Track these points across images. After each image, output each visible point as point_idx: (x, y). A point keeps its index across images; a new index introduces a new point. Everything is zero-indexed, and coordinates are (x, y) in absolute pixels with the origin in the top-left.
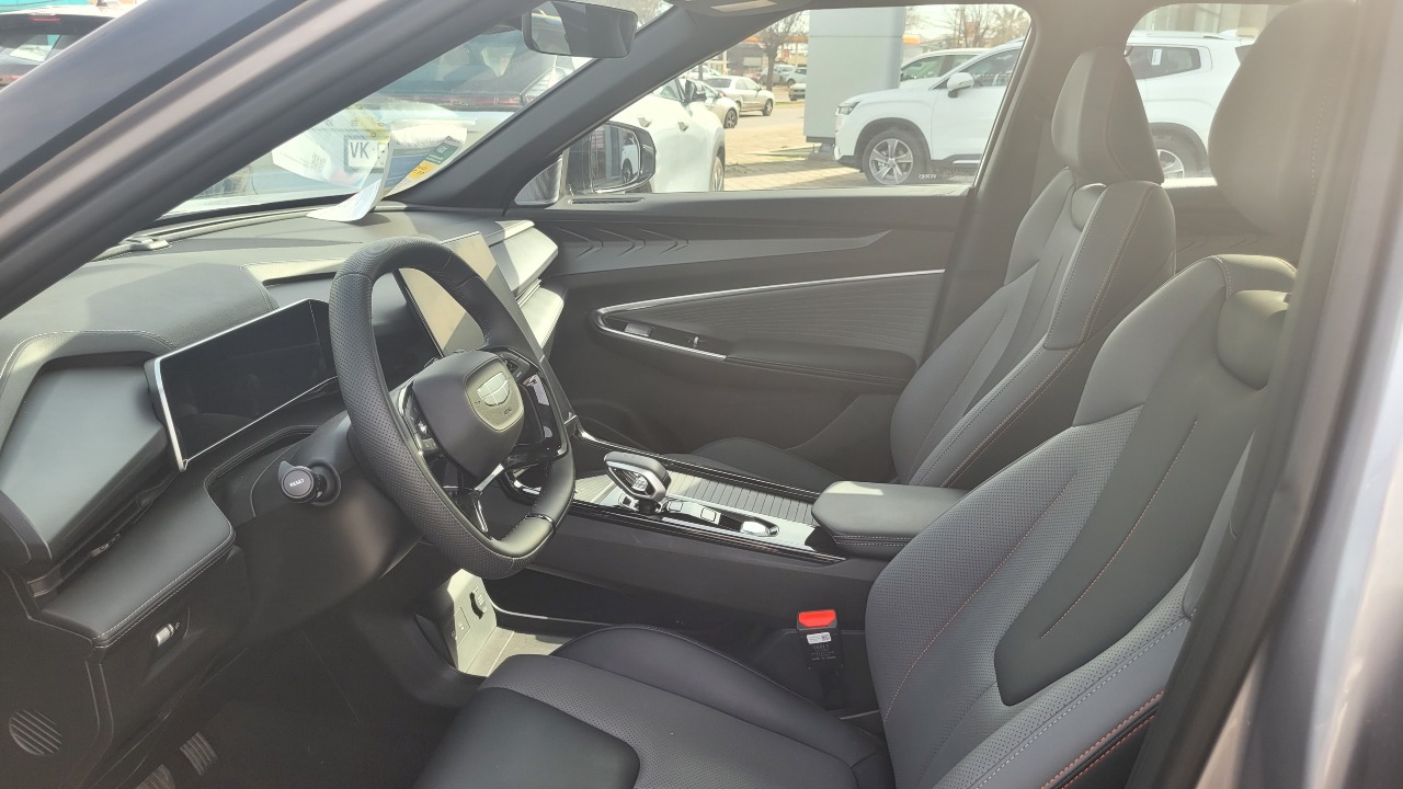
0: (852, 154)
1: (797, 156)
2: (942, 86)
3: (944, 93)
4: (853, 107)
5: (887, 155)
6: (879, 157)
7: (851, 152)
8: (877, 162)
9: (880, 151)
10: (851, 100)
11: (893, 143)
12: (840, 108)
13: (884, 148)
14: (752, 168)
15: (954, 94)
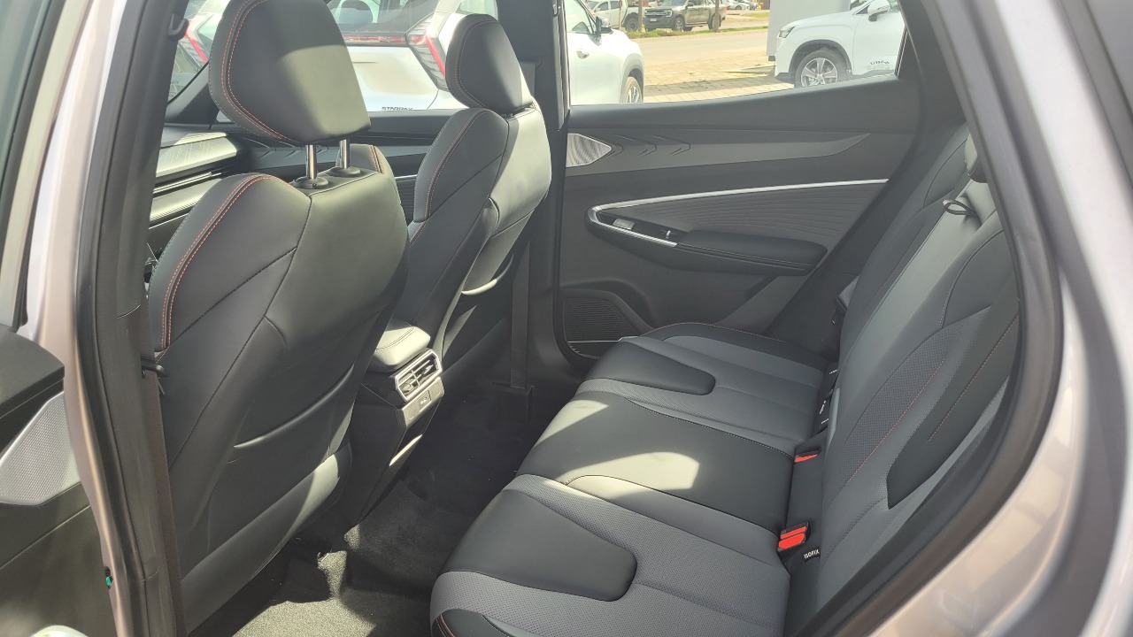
0: (787, 71)
1: (762, 73)
2: (864, 11)
3: (866, 17)
4: (789, 32)
5: (816, 72)
6: (811, 74)
7: (786, 70)
8: (807, 78)
9: (810, 69)
10: (791, 25)
11: (821, 61)
12: (782, 32)
13: (814, 65)
14: (715, 84)
15: (874, 18)
